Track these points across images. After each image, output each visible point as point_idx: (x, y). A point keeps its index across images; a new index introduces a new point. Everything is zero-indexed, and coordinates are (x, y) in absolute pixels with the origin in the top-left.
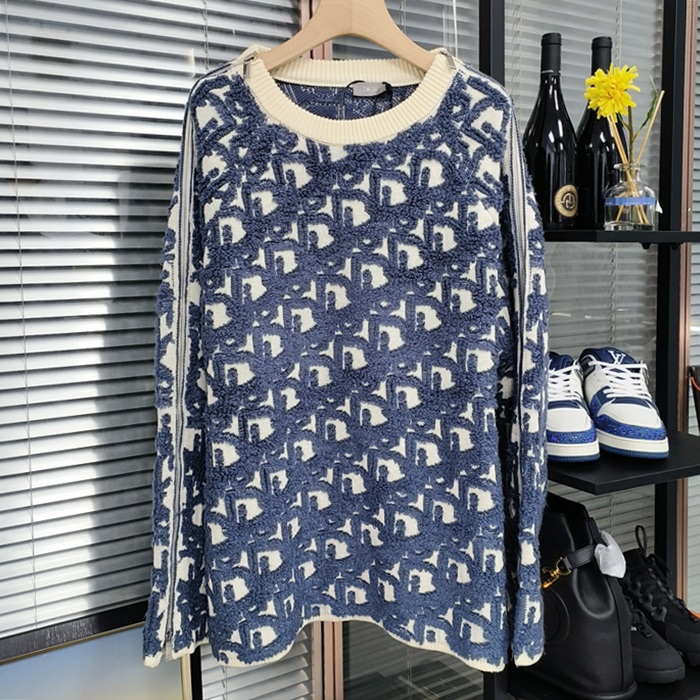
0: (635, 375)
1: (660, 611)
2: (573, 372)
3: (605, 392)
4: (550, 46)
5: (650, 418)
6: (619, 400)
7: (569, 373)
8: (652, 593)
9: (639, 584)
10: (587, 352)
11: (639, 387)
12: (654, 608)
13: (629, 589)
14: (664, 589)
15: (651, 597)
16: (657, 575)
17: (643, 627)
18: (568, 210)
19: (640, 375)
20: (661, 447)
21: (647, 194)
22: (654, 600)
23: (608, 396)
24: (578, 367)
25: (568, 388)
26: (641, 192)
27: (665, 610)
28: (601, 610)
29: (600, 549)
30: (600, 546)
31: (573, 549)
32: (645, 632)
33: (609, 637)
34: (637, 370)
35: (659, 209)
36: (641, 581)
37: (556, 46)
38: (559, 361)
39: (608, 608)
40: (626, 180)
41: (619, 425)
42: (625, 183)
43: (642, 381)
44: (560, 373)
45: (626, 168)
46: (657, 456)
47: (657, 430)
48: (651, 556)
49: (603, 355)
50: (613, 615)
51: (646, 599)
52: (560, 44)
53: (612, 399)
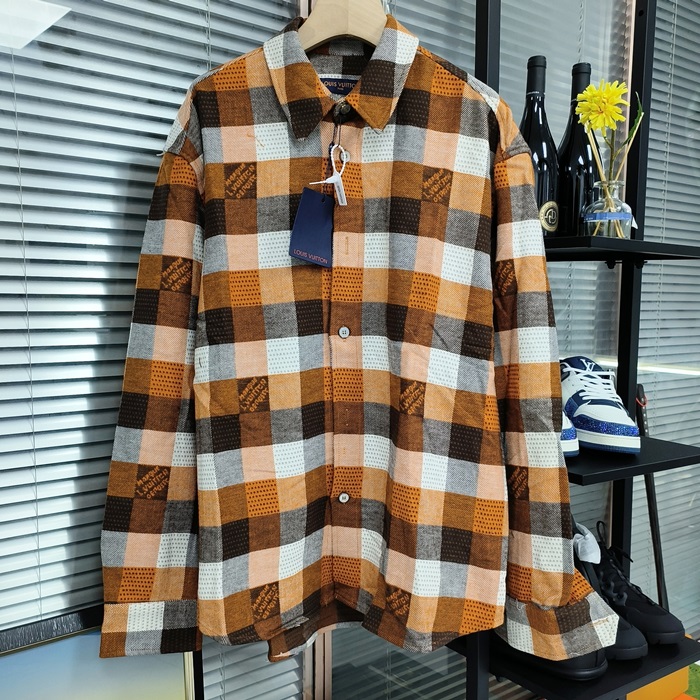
0: (606, 381)
1: (622, 597)
3: (581, 394)
4: (536, 67)
5: (620, 416)
6: (594, 402)
8: (614, 581)
11: (610, 391)
12: (615, 594)
14: (623, 577)
15: (613, 584)
16: (616, 565)
18: (550, 225)
19: (610, 381)
21: (622, 210)
22: (615, 587)
23: (584, 398)
27: (626, 596)
34: (607, 377)
35: (635, 225)
36: (603, 570)
37: (541, 69)
40: (605, 197)
41: (597, 422)
42: (604, 200)
43: (612, 386)
45: (605, 185)
49: (576, 362)
51: (609, 587)
52: (545, 67)
53: (588, 400)
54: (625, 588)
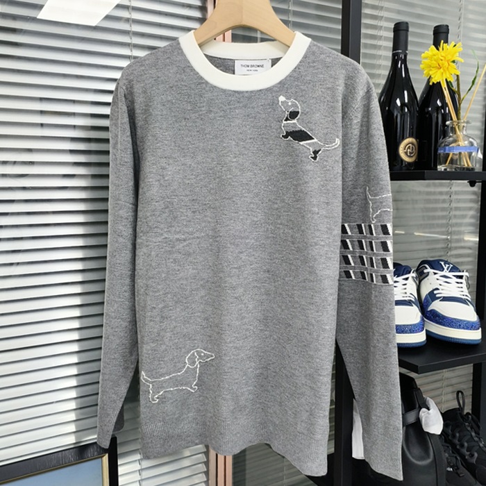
0: (459, 280)
1: (472, 455)
2: (410, 279)
3: (435, 292)
4: (400, 31)
5: (469, 313)
6: (445, 299)
7: (407, 279)
8: (467, 442)
9: (458, 435)
10: (423, 262)
11: (462, 289)
12: (468, 453)
13: (450, 438)
14: (476, 439)
15: (466, 444)
16: (472, 428)
17: (458, 469)
18: (410, 157)
19: (463, 281)
20: (475, 335)
21: (472, 144)
22: (468, 447)
23: (437, 296)
24: (414, 275)
25: (405, 291)
26: (466, 142)
27: (476, 455)
28: (422, 459)
29: (423, 412)
32: (459, 472)
33: (430, 478)
34: (461, 277)
35: (481, 156)
36: (459, 432)
37: (404, 32)
38: (400, 270)
39: (428, 457)
40: (455, 134)
41: (444, 317)
42: (455, 136)
43: (464, 285)
44: (400, 279)
45: (455, 124)
46: (472, 343)
47: (473, 323)
48: (468, 414)
49: (436, 265)
50: (432, 462)
51: (462, 446)
52: (408, 31)
53: (440, 297)
54: (476, 448)
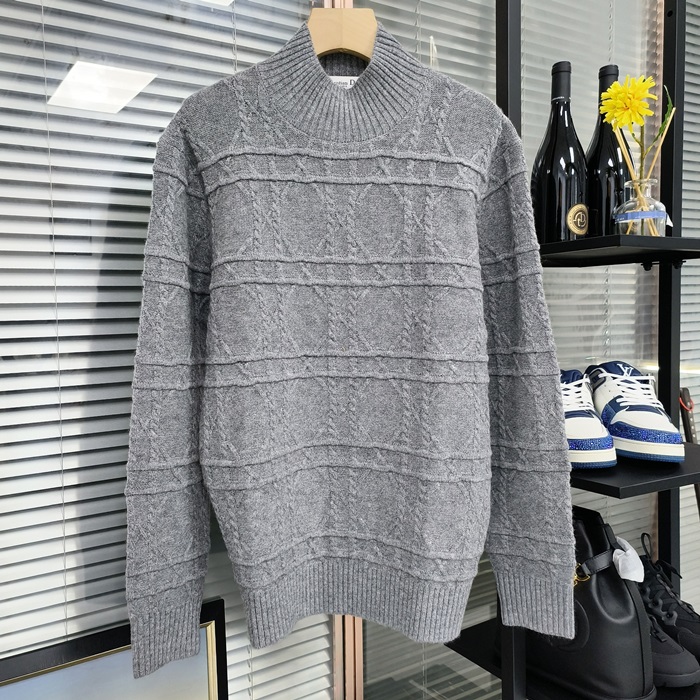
0: (645, 386)
1: (670, 616)
2: (584, 384)
3: (618, 401)
4: (561, 72)
5: (661, 422)
6: (632, 408)
7: (580, 385)
8: (662, 599)
11: (649, 397)
12: (665, 613)
14: (672, 594)
15: (661, 602)
16: (664, 581)
17: (657, 632)
18: (580, 228)
19: (650, 386)
21: (656, 208)
22: (664, 606)
23: (622, 405)
24: (588, 380)
25: (580, 400)
26: (652, 206)
27: (675, 615)
28: (621, 615)
29: (618, 554)
30: (617, 551)
31: (591, 554)
32: (659, 636)
33: (630, 642)
34: (646, 382)
35: (670, 223)
37: (566, 73)
38: (569, 376)
39: (628, 612)
40: (637, 196)
42: (635, 200)
43: (652, 391)
44: (571, 385)
45: (636, 184)
48: (657, 562)
49: (613, 367)
50: (633, 620)
51: (656, 604)
52: (570, 72)
53: (626, 407)
54: (675, 606)
